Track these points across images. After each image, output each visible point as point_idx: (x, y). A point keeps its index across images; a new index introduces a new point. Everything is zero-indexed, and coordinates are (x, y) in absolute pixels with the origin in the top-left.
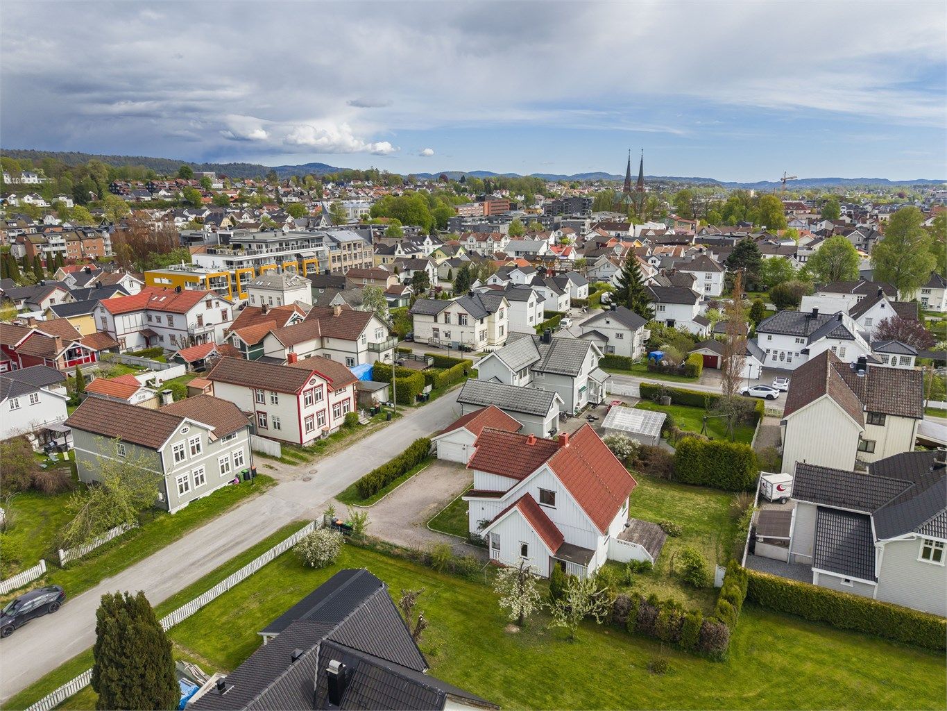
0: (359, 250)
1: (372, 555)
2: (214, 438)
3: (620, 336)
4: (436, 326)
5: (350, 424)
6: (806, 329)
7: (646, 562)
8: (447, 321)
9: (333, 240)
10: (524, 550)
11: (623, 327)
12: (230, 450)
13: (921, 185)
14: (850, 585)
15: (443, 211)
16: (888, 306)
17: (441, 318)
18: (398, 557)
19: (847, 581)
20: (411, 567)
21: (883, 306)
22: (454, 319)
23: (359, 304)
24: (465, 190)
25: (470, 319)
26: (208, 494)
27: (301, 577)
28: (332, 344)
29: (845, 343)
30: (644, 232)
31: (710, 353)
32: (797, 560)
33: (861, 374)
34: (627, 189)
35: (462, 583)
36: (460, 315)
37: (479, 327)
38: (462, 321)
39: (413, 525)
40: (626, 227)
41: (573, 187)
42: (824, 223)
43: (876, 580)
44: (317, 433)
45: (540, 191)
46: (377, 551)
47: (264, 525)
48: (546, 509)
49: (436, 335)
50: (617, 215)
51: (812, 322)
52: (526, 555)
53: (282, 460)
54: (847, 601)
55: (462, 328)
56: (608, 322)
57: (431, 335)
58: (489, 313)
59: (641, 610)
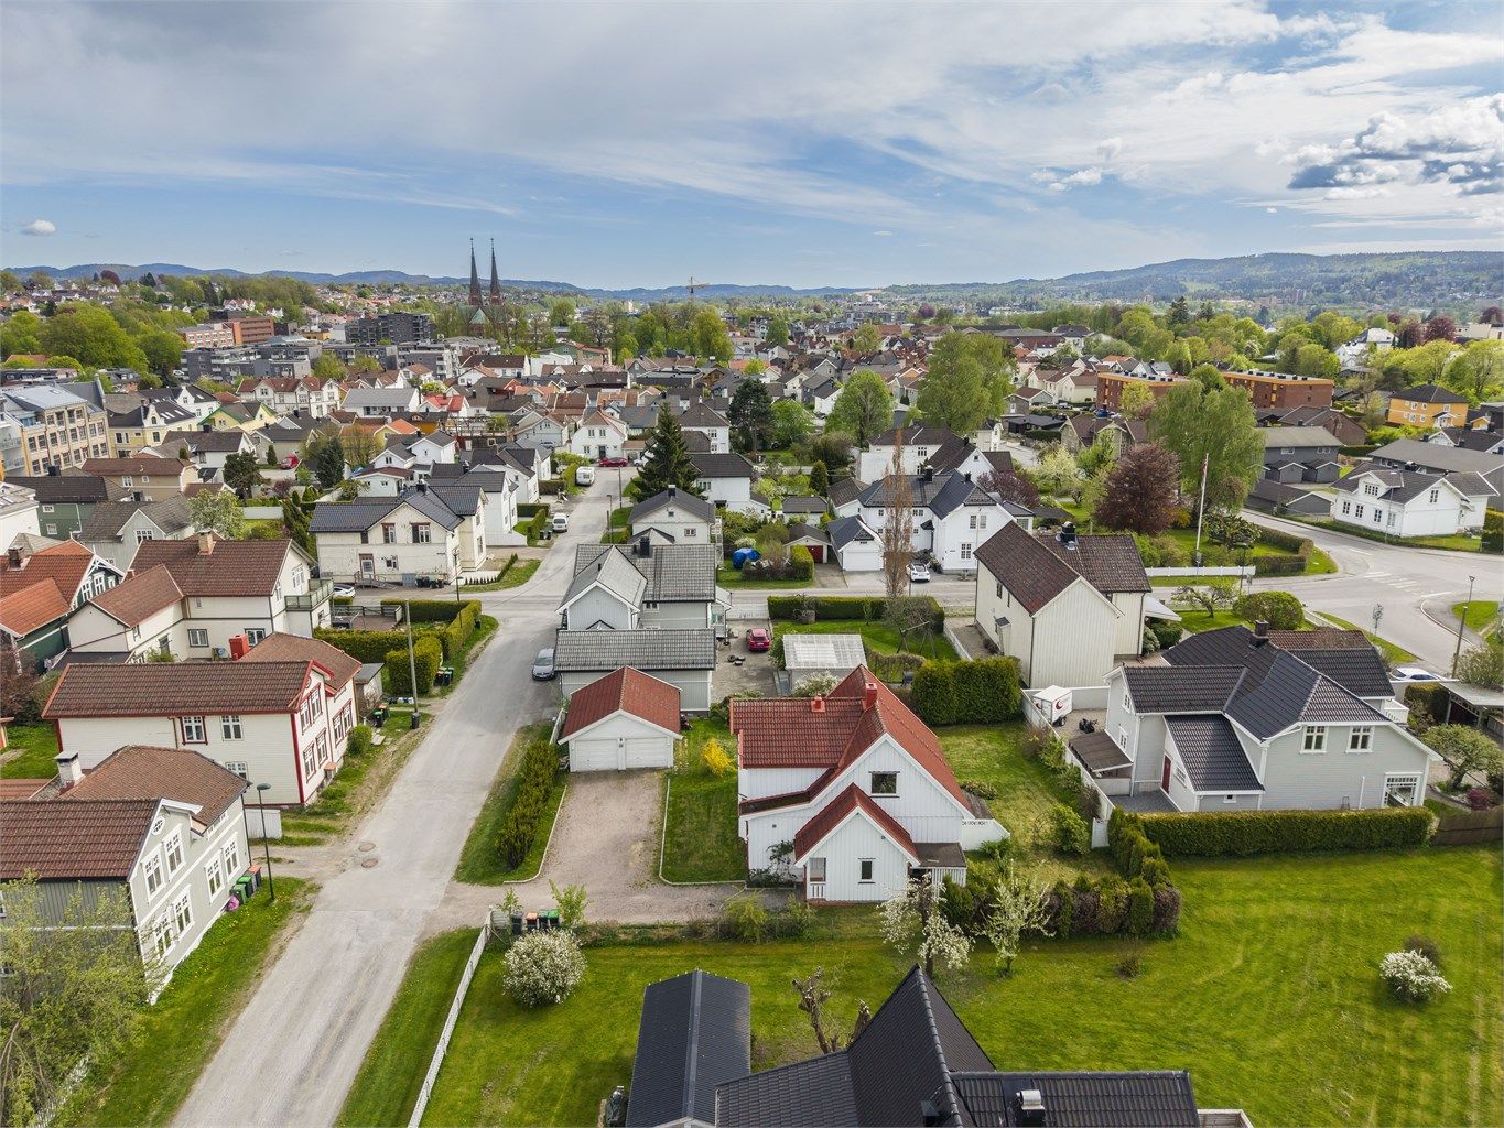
0: (79, 422)
1: (623, 952)
2: (201, 828)
3: (691, 532)
4: (365, 549)
5: (356, 747)
6: (924, 497)
7: (1004, 841)
8: (388, 539)
9: (24, 406)
10: (867, 870)
11: (695, 519)
12: (219, 846)
13: (832, 295)
14: (1234, 801)
15: (157, 340)
16: (982, 458)
17: (376, 534)
18: (669, 942)
19: (1230, 797)
20: (700, 950)
21: (976, 458)
22: (403, 534)
23: (182, 526)
24: (163, 300)
25: (435, 532)
26: (195, 945)
27: (538, 1029)
28: (208, 607)
29: (985, 510)
30: (548, 369)
31: (813, 542)
32: (1142, 788)
33: (1072, 546)
34: (476, 301)
35: (797, 948)
36: (415, 527)
37: (452, 542)
38: (418, 536)
39: (639, 886)
40: (518, 362)
41: (362, 295)
42: (776, 349)
43: (1261, 787)
44: (319, 777)
45: (308, 301)
46: (624, 944)
47: (371, 967)
48: (883, 802)
49: (368, 567)
50: (485, 342)
51: (927, 487)
52: (869, 877)
53: (285, 841)
54: (1251, 821)
55: (421, 548)
56: (671, 514)
57: (356, 567)
58: (461, 517)
59: (1075, 902)
